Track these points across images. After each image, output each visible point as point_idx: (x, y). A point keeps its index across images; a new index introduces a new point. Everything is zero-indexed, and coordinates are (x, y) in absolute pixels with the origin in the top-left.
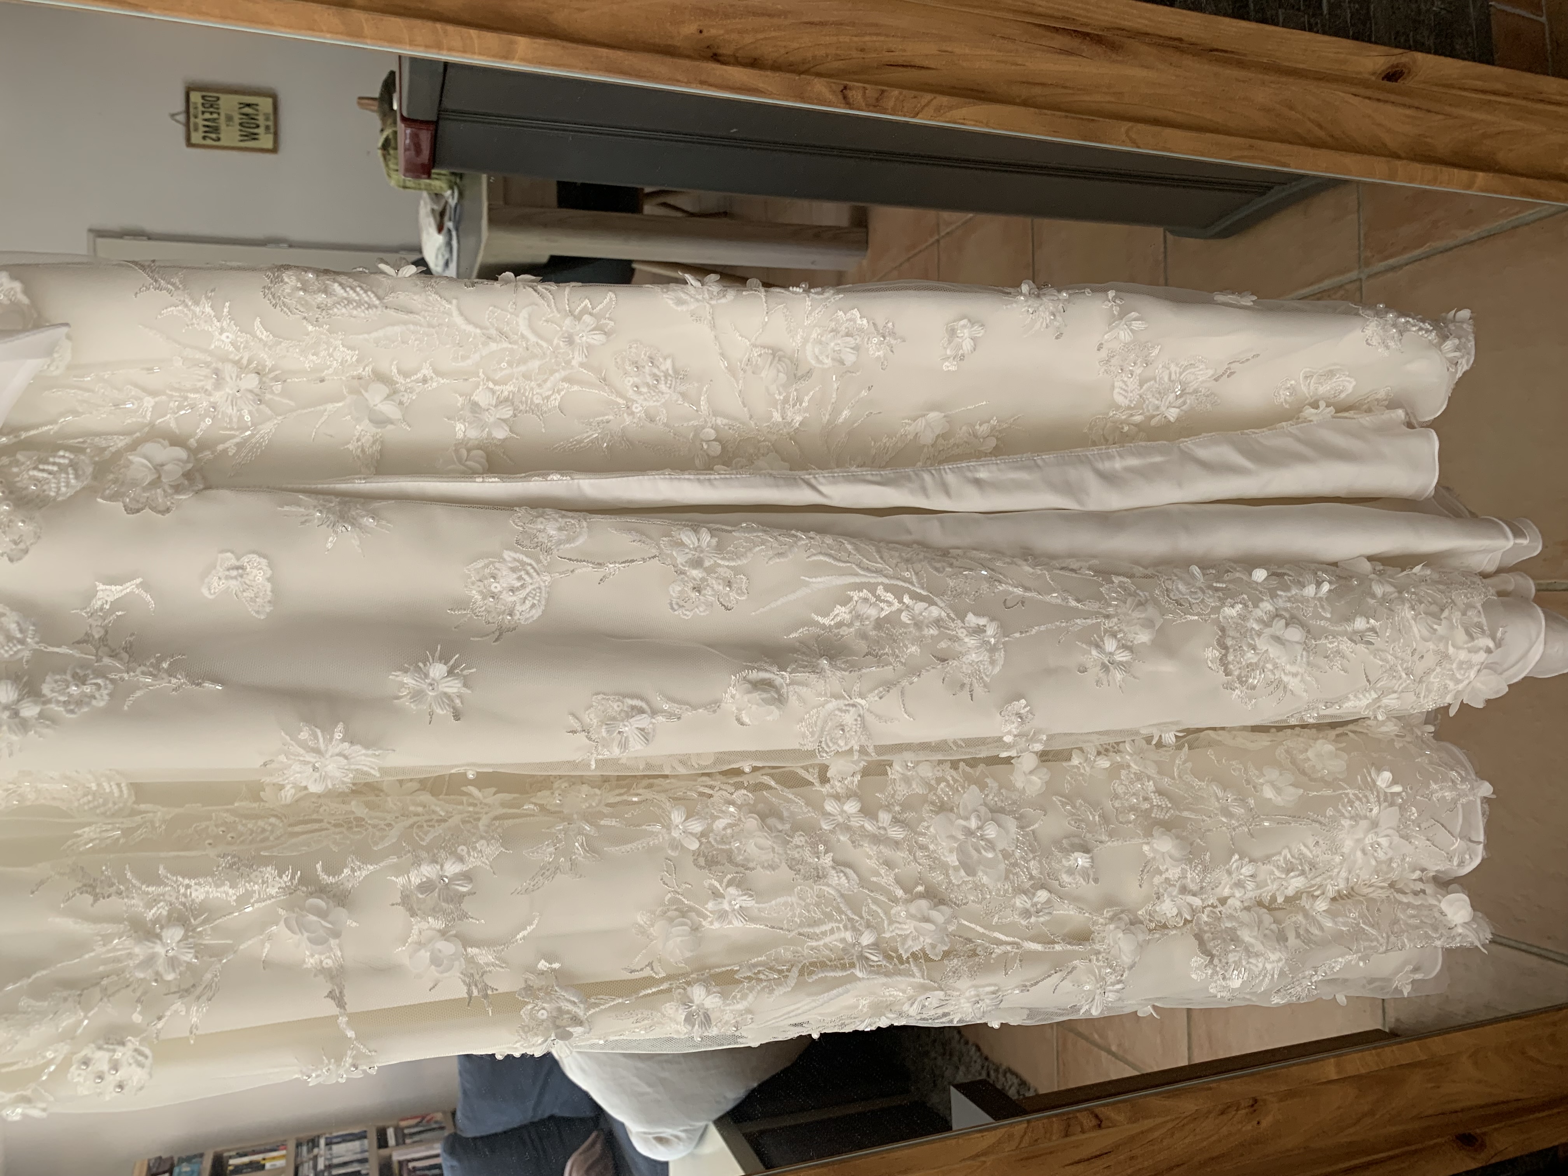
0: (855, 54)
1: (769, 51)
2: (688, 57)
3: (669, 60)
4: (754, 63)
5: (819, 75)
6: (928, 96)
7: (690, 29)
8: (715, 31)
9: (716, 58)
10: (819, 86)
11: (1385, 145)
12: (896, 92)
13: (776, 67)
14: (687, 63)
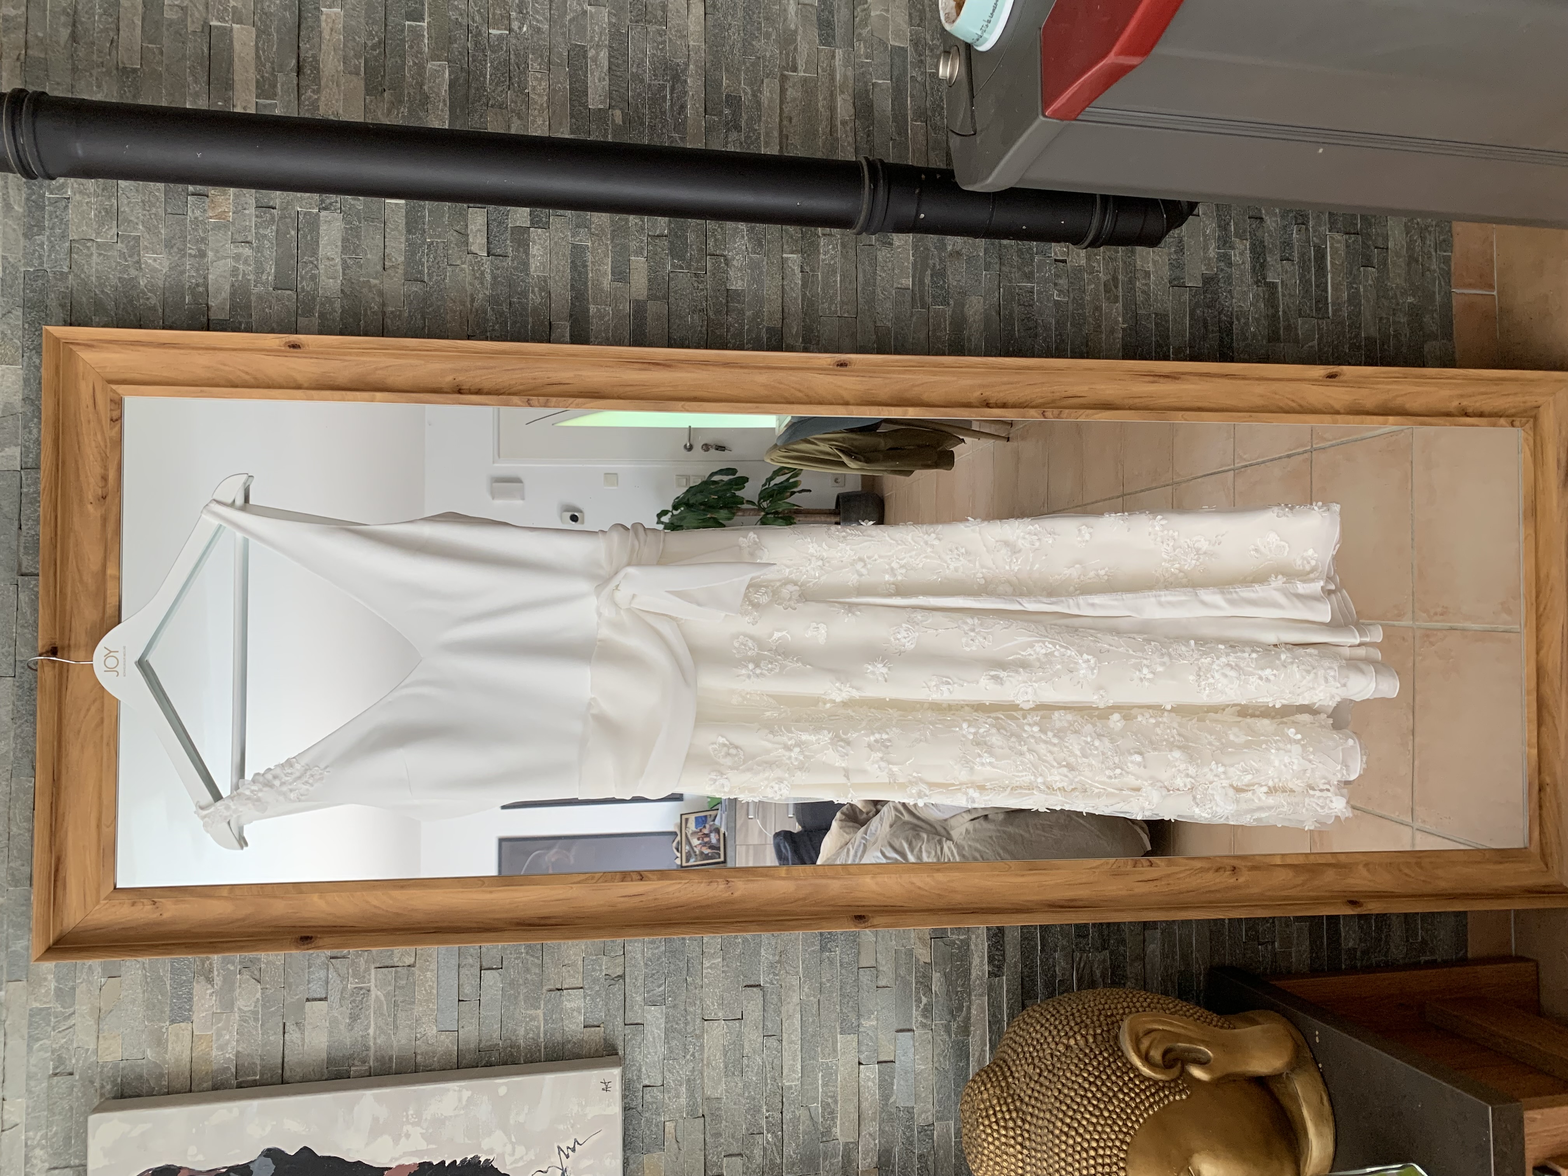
0: (1049, 395)
1: (1011, 399)
2: (977, 407)
3: (968, 409)
4: (1004, 406)
5: (1032, 407)
6: (1082, 411)
7: (977, 394)
8: (988, 393)
9: (988, 405)
10: (1032, 412)
11: (1332, 407)
12: (1067, 411)
13: (1014, 406)
14: (976, 409)
